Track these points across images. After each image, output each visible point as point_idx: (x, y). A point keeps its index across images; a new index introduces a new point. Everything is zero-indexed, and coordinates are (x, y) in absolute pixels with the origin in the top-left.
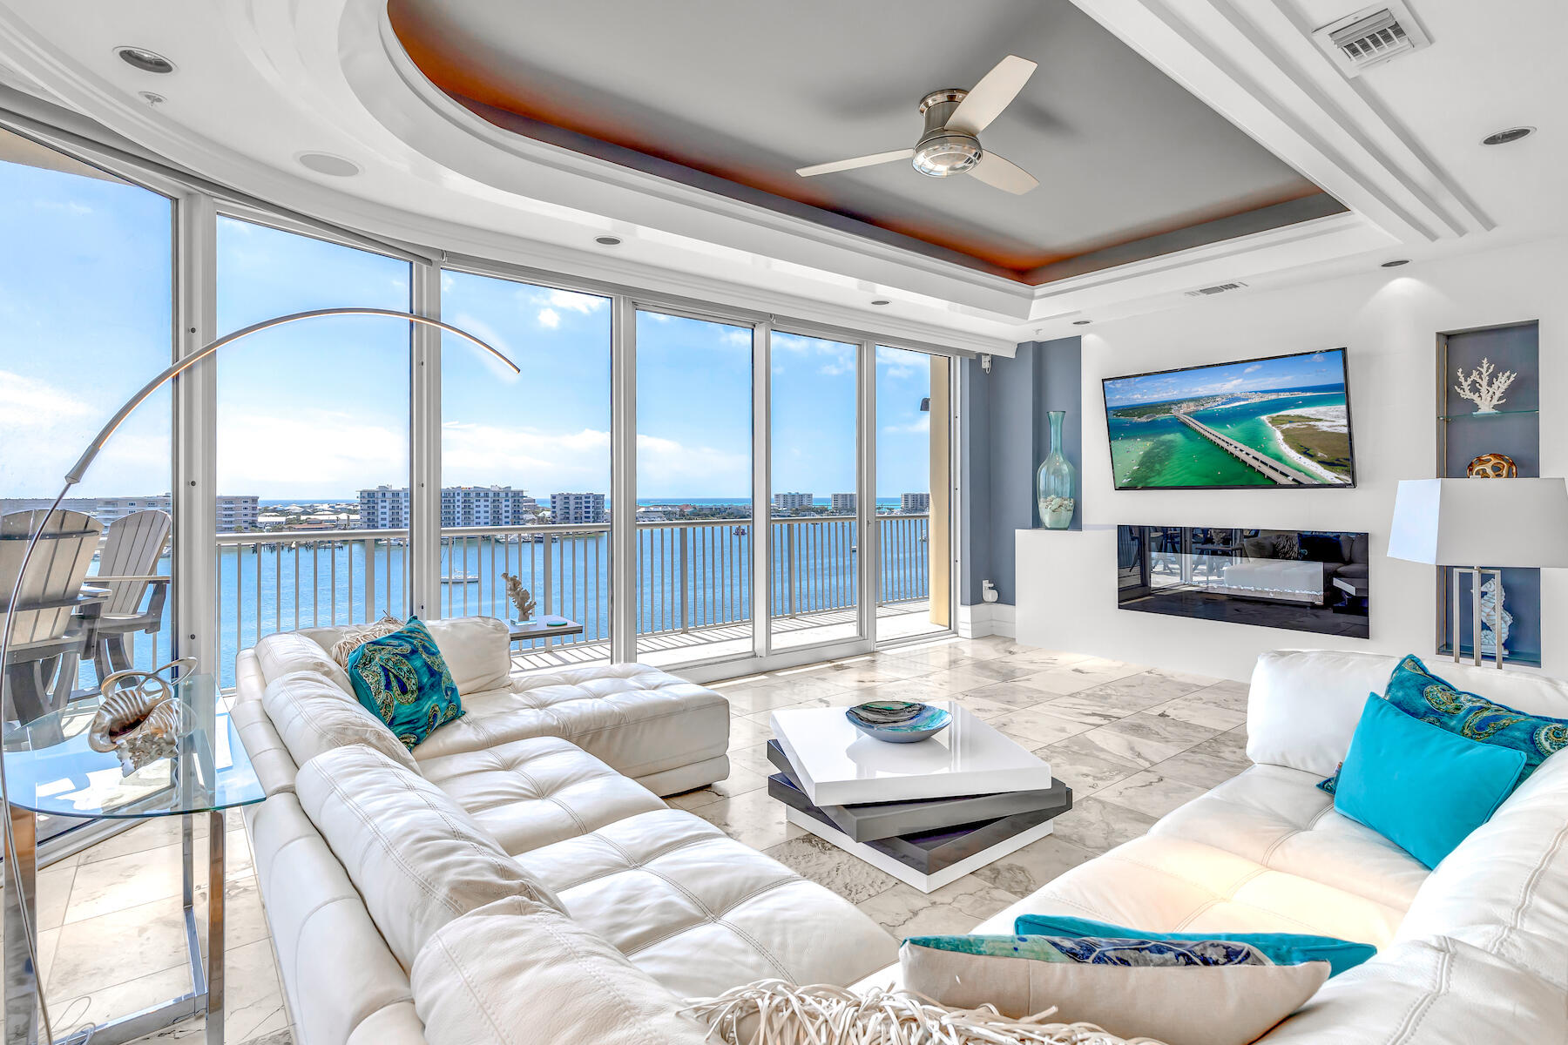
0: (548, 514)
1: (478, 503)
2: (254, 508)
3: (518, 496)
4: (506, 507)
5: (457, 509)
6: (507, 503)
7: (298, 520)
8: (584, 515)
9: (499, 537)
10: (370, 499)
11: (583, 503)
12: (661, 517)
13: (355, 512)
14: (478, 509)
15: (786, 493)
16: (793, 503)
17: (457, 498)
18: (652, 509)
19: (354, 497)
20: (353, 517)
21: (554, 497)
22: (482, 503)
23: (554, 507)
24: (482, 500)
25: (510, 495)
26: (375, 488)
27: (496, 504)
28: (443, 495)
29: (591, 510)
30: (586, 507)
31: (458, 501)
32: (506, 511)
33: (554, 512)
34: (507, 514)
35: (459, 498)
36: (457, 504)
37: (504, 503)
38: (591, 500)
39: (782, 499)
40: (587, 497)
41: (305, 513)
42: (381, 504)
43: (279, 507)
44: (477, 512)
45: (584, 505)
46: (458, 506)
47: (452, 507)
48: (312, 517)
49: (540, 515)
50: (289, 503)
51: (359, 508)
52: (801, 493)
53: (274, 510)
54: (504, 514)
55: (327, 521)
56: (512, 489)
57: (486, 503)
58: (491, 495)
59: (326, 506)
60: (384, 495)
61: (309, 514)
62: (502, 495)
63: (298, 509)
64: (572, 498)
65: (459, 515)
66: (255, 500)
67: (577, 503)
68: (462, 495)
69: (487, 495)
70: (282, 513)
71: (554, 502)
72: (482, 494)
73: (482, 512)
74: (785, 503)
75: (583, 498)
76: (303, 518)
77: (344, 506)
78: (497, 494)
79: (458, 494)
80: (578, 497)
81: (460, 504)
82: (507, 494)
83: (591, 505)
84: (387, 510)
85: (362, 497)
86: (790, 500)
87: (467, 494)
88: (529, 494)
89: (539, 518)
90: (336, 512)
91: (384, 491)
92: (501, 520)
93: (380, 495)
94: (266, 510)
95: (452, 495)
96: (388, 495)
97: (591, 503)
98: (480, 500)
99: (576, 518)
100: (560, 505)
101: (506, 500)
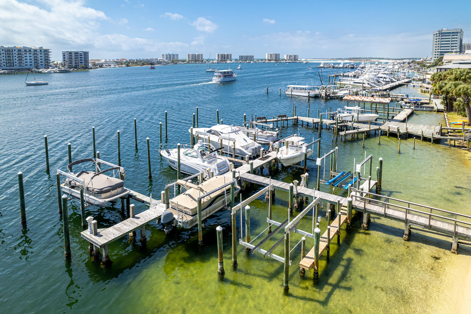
1: (26, 55)
3: (47, 51)
4: (40, 57)
5: (15, 58)
6: (41, 55)
8: (80, 61)
12: (114, 63)
15: (167, 54)
16: (170, 58)
17: (14, 52)
21: (64, 53)
22: (28, 55)
23: (64, 58)
24: (28, 53)
25: (42, 51)
27: (36, 55)
28: (6, 50)
29: (83, 59)
30: (81, 58)
32: (41, 59)
33: (64, 60)
34: (41, 61)
35: (15, 52)
37: (40, 55)
38: (83, 54)
39: (165, 56)
40: (81, 52)
44: (25, 59)
45: (79, 56)
46: (15, 56)
47: (12, 57)
52: (173, 54)
56: (43, 48)
57: (30, 55)
58: (32, 51)
62: (39, 51)
64: (73, 53)
65: (16, 61)
67: (76, 56)
68: (17, 50)
69: (30, 51)
71: (64, 56)
72: (28, 50)
73: (28, 59)
74: (167, 58)
78: (35, 51)
79: (15, 50)
80: (77, 53)
86: (168, 57)
87: (19, 50)
92: (39, 63)
95: (11, 50)
97: (83, 56)
98: (26, 54)
99: (76, 63)
100: (68, 57)
101: (40, 54)
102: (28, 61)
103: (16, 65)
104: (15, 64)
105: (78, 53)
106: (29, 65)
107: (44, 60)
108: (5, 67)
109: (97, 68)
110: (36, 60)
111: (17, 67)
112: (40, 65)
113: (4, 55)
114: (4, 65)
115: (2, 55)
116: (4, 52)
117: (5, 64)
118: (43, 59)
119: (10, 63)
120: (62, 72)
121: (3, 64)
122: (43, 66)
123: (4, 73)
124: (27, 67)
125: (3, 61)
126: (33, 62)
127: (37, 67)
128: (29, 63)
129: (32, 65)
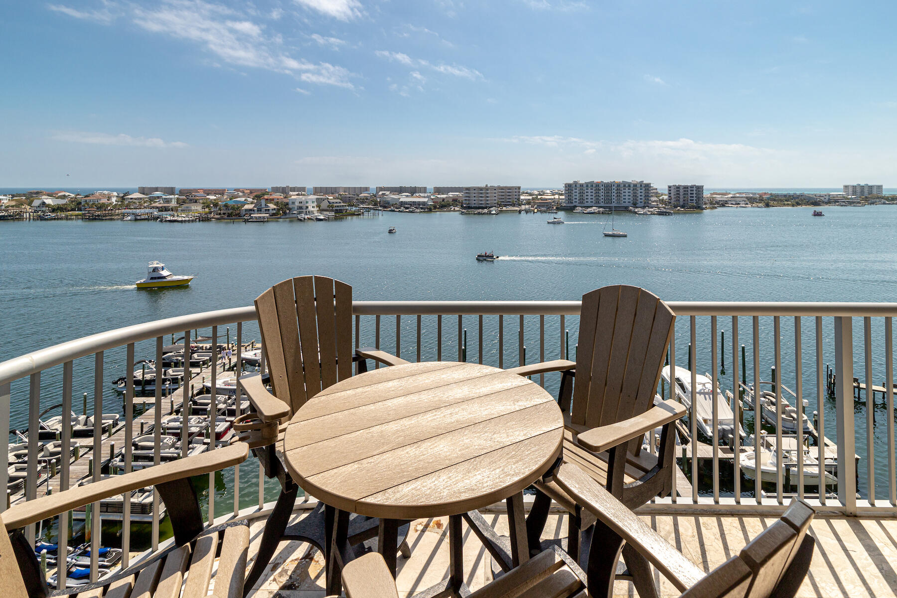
0: (666, 197)
1: (624, 191)
2: (519, 192)
3: (648, 186)
4: (640, 193)
5: (613, 194)
6: (641, 191)
7: (537, 198)
8: (690, 198)
9: (636, 210)
10: (569, 187)
11: (689, 191)
12: (745, 201)
13: (561, 195)
14: (624, 194)
15: (855, 184)
16: (862, 192)
17: (613, 187)
18: (738, 195)
19: (561, 187)
20: (561, 197)
21: (670, 187)
22: (627, 190)
23: (670, 194)
24: (627, 189)
25: (643, 186)
26: (571, 182)
27: (635, 191)
28: (606, 186)
29: (694, 195)
30: (691, 194)
31: (614, 189)
32: (640, 196)
33: (670, 196)
34: (641, 197)
35: (614, 187)
36: (613, 191)
37: (640, 191)
38: (695, 189)
39: (852, 190)
40: (692, 187)
41: (540, 195)
42: (574, 191)
43: (529, 191)
44: (624, 196)
45: (689, 192)
47: (610, 193)
48: (543, 197)
49: (661, 198)
50: (533, 189)
51: (563, 192)
52: (870, 184)
53: (527, 193)
54: (640, 197)
55: (549, 199)
56: (644, 182)
57: (629, 191)
58: (632, 186)
59: (548, 192)
60: (576, 186)
61: (541, 195)
62: (639, 185)
63: (536, 193)
64: (681, 188)
65: (614, 197)
66: (519, 188)
67: (685, 191)
68: (616, 186)
69: (629, 186)
70: (531, 194)
71: (670, 190)
72: (627, 185)
74: (855, 193)
75: (689, 188)
76: (539, 197)
77: (557, 191)
78: (635, 185)
79: (614, 186)
80: (686, 187)
81: (614, 191)
82: (641, 185)
83: (694, 192)
84: (577, 194)
85: (566, 187)
86: (858, 190)
87: (618, 185)
88: (654, 185)
89: (660, 200)
90: (553, 195)
91: (576, 183)
92: (637, 200)
93: (574, 185)
94: (523, 193)
95: (610, 186)
96: (578, 186)
97: (695, 191)
98: (625, 189)
99: (684, 200)
100: (674, 192)
101: (640, 189)
102: (627, 197)
103: (614, 202)
104: (613, 200)
105: (688, 188)
106: (627, 202)
107: (645, 197)
108: (602, 204)
109: (716, 208)
110: (635, 196)
111: (613, 205)
112: (639, 203)
113: (603, 191)
114: (602, 202)
115: (602, 191)
116: (603, 187)
117: (603, 200)
118: (643, 195)
119: (608, 199)
120: (661, 214)
122: (642, 205)
123: (599, 211)
124: (625, 205)
125: (602, 197)
126: (632, 199)
127: (635, 205)
128: (627, 201)
129: (630, 202)
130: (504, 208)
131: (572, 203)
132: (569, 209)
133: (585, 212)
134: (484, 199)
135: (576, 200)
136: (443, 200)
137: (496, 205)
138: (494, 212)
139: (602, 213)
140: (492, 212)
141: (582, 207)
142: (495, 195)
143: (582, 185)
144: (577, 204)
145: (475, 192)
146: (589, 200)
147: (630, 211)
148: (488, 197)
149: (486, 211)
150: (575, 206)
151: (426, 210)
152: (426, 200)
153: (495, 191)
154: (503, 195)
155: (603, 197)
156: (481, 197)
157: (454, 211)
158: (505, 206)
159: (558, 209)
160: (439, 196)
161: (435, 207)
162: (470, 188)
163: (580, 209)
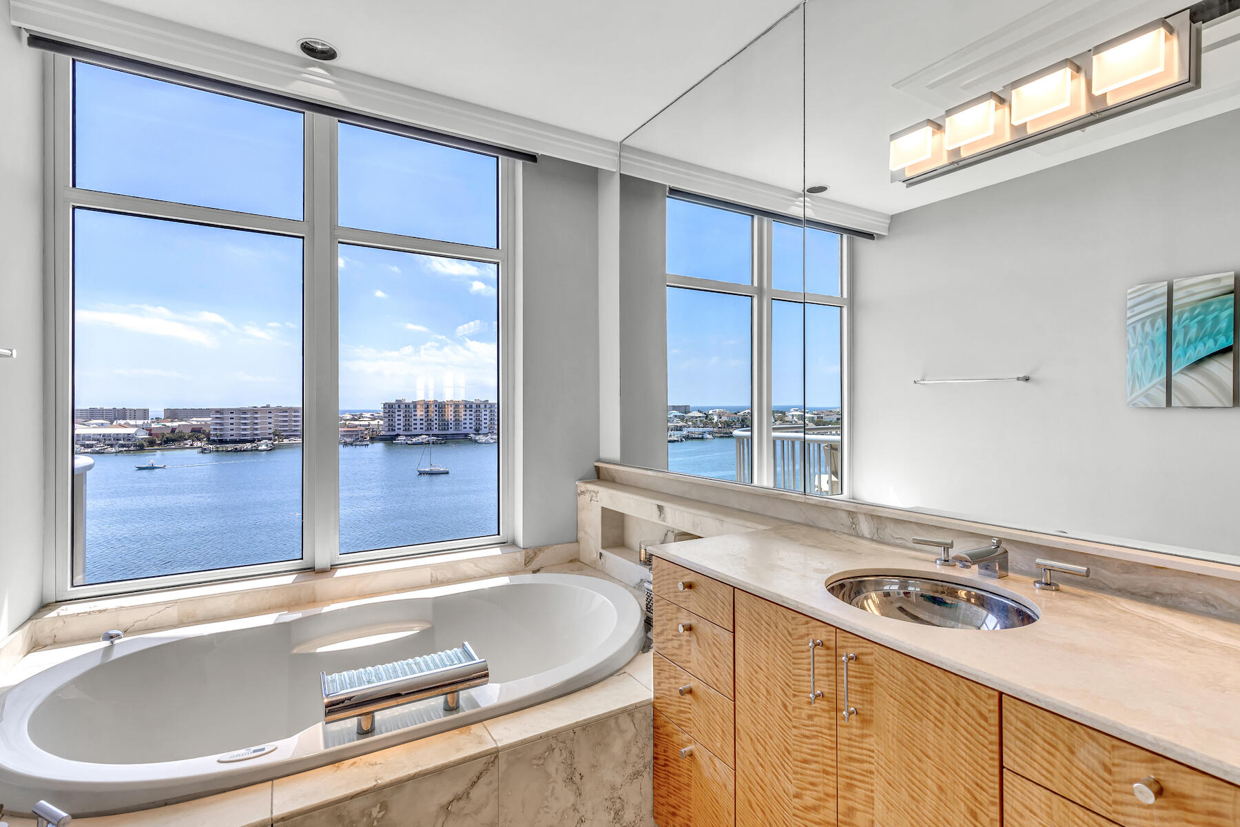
102: (468, 421)
104: (450, 426)
106: (468, 428)
107: (490, 421)
108: (436, 432)
110: (478, 420)
111: (451, 431)
112: (482, 428)
113: (437, 413)
114: (436, 428)
115: (435, 413)
116: (437, 408)
117: (437, 426)
119: (443, 425)
121: (435, 426)
122: (487, 431)
123: (428, 441)
124: (464, 431)
125: (435, 422)
126: (474, 423)
127: (477, 431)
128: (468, 426)
129: (472, 428)
130: (286, 441)
131: (395, 430)
132: (389, 440)
133: (409, 442)
134: (248, 427)
135: (399, 427)
136: (173, 430)
137: (272, 436)
138: (264, 447)
139: (433, 443)
140: (260, 448)
141: (406, 436)
142: (270, 420)
143: (407, 406)
144: (401, 432)
145: (232, 416)
146: (418, 426)
147: (471, 440)
148: (256, 424)
149: (248, 446)
150: (398, 435)
151: (132, 448)
152: (132, 431)
153: (270, 415)
154: (286, 421)
155: (437, 422)
156: (245, 424)
157: (192, 447)
158: (287, 437)
159: (373, 439)
160: (168, 424)
161: (152, 443)
162: (223, 410)
163: (404, 438)
